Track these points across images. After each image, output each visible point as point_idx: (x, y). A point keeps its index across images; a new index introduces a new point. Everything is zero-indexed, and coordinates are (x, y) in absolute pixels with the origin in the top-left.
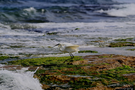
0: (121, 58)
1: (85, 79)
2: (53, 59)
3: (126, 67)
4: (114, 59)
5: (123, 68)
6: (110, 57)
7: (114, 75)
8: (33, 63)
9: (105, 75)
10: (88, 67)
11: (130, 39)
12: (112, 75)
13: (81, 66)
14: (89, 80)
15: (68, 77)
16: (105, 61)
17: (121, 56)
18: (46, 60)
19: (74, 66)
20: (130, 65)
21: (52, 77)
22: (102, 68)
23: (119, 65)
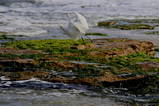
0: (135, 43)
1: (91, 66)
2: (55, 42)
3: (140, 54)
4: (127, 43)
5: (137, 55)
6: (122, 41)
7: (125, 62)
8: (31, 46)
9: (115, 62)
10: (96, 52)
11: (146, 21)
12: (124, 63)
13: (87, 51)
14: (96, 67)
15: (72, 64)
16: (115, 45)
17: (135, 41)
18: (46, 42)
19: (79, 51)
20: (145, 52)
21: (53, 63)
22: (112, 55)
23: (132, 52)
